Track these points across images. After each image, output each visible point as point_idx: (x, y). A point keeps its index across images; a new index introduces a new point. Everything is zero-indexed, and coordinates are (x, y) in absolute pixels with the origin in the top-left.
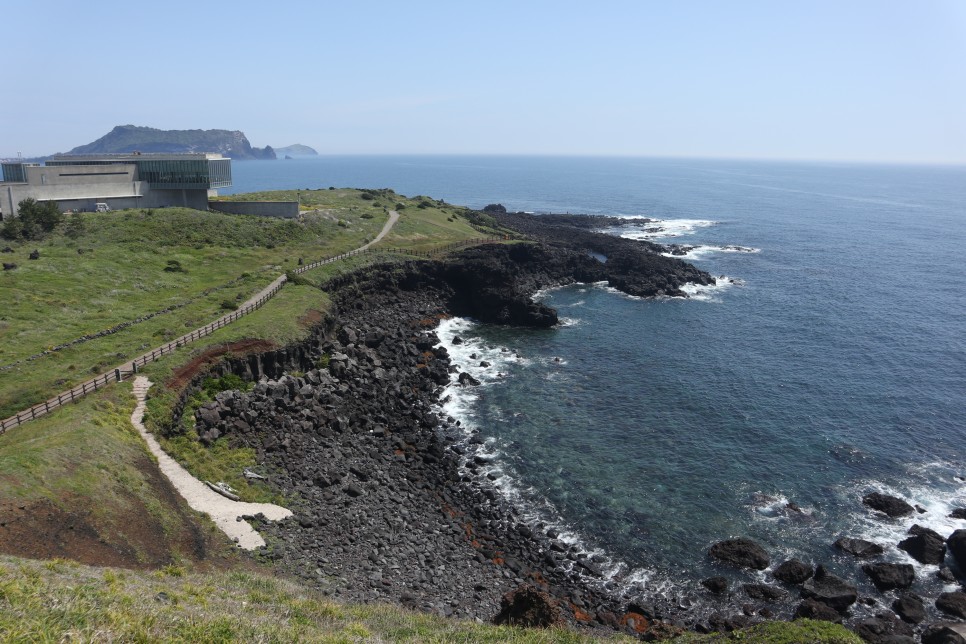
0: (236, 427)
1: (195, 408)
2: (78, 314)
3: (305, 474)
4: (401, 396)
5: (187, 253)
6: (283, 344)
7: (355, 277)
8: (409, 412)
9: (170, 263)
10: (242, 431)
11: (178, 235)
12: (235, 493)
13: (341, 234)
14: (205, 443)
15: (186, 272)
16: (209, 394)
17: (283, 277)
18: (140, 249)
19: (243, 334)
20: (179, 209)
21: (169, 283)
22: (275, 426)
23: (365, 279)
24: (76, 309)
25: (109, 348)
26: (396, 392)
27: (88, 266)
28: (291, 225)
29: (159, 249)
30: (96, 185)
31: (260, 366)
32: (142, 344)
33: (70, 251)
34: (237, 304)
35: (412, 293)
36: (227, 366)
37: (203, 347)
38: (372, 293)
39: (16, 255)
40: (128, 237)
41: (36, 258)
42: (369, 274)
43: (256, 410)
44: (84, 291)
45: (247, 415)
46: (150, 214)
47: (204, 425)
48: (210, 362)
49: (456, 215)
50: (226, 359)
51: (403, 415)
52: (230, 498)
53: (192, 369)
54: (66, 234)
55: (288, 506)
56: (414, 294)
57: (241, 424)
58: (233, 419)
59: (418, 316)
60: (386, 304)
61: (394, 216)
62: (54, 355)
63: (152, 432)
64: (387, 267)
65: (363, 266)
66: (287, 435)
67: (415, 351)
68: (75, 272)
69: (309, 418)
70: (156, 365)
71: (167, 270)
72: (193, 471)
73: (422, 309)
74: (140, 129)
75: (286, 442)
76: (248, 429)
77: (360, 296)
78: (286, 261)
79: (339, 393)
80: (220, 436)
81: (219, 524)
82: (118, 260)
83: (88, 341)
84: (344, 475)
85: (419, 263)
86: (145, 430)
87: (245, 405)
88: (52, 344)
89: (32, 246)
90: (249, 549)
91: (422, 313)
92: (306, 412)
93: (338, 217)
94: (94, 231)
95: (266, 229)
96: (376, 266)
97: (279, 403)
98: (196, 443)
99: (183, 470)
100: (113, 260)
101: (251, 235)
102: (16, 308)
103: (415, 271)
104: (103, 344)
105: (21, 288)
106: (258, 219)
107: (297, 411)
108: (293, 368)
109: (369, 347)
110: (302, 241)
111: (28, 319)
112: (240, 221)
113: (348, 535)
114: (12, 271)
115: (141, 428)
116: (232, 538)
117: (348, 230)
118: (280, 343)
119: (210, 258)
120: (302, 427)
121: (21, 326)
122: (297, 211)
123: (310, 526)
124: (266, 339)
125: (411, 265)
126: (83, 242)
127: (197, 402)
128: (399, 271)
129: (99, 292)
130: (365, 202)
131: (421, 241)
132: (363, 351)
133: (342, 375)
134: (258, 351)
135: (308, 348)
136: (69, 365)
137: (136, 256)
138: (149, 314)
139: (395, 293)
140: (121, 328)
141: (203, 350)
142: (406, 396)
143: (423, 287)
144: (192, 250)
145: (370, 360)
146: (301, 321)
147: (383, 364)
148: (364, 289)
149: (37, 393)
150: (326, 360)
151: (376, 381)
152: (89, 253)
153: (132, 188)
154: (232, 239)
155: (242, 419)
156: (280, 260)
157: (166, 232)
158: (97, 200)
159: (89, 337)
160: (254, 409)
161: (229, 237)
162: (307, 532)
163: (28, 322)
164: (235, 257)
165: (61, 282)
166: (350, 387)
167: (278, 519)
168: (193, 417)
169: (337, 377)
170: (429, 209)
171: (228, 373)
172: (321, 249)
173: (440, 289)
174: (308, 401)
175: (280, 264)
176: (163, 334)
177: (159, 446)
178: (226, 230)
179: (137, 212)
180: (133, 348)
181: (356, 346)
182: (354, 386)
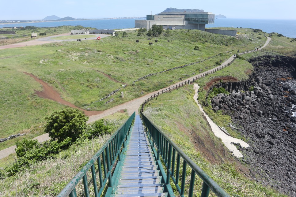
0: (224, 107)
1: (211, 97)
2: (171, 60)
3: (251, 131)
4: (281, 107)
5: (200, 44)
6: (240, 80)
7: (257, 59)
8: (285, 114)
9: (196, 47)
10: (226, 109)
11: (197, 38)
12: (229, 133)
13: (250, 43)
14: (215, 111)
15: (201, 51)
16: (215, 93)
17: (233, 56)
18: (186, 42)
19: (227, 74)
20: (197, 30)
21: (196, 54)
22: (237, 109)
23: (261, 60)
24: (170, 58)
25: (183, 72)
26: (279, 105)
27: (172, 46)
28: (234, 39)
29: (191, 42)
30: (172, 21)
31: (231, 86)
32: (193, 72)
33: (165, 41)
34: (221, 63)
35: (276, 68)
36: (221, 85)
37: (214, 77)
38: (262, 66)
39: (151, 40)
40: (182, 38)
41: (157, 42)
42: (262, 59)
43: (232, 103)
44: (171, 53)
45: (228, 103)
46: (188, 31)
47: (214, 105)
48: (215, 82)
49: (294, 40)
50: (221, 82)
51: (283, 115)
52: (227, 134)
53: (211, 84)
54: (164, 36)
55: (248, 142)
56: (277, 68)
57: (226, 106)
58: (223, 104)
59: (279, 77)
60: (267, 70)
61: (269, 39)
62: (167, 72)
63: (200, 104)
64: (269, 57)
65: (260, 55)
66: (242, 114)
67: (282, 90)
68: (168, 47)
69: (249, 109)
70: (200, 80)
71: (195, 49)
72: (214, 121)
73: (281, 74)
74: (174, 9)
75: (242, 116)
76: (228, 109)
77: (258, 66)
78: (233, 50)
79: (258, 101)
80: (219, 109)
81: (225, 143)
82: (179, 45)
83: (176, 69)
84: (266, 135)
85: (282, 57)
86: (198, 103)
87: (228, 100)
88: (167, 69)
89: (155, 39)
90: (238, 157)
91: (280, 76)
92: (247, 106)
93: (249, 37)
94: (172, 35)
95: (225, 39)
96: (265, 56)
97: (238, 101)
98: (211, 110)
99: (211, 120)
100: (178, 44)
101: (220, 40)
102: (154, 56)
103: (280, 59)
104: (180, 70)
105: (154, 50)
106: (222, 36)
107: (244, 105)
108: (241, 89)
109: (267, 86)
110: (237, 44)
111: (157, 60)
112: (217, 36)
113: (275, 162)
114: (151, 45)
115: (197, 101)
116: (231, 151)
117: (253, 42)
118: (239, 80)
119: (207, 47)
120: (246, 112)
121: (157, 61)
122: (236, 34)
123: (258, 153)
124: (235, 77)
125: (279, 57)
126: (169, 38)
127: (211, 96)
128: (273, 59)
129: (176, 54)
130: (255, 33)
131: (282, 48)
132: (264, 87)
133: (259, 95)
134: (232, 81)
135: (248, 83)
136: (172, 76)
137: (185, 44)
138: (193, 63)
139: (270, 67)
140: (185, 66)
141: (214, 78)
142: (283, 107)
143: (281, 66)
144: (202, 44)
145: (267, 91)
146: (245, 72)
147: (272, 93)
148: (259, 64)
149: (165, 84)
150: (252, 88)
151: (270, 99)
152: (170, 42)
153: (183, 23)
154: (214, 41)
155: (226, 105)
156: (231, 50)
157: (193, 37)
158: (172, 26)
159: (176, 68)
160: (231, 102)
161: (213, 40)
162: (257, 156)
163: (158, 61)
164: (215, 48)
165: (165, 49)
166: (261, 100)
167: (246, 147)
168: (210, 101)
169: (256, 95)
170: (282, 37)
171: (220, 87)
172: (244, 48)
173: (289, 67)
174: (248, 102)
175: (231, 51)
176: (199, 70)
177: (203, 110)
178: (212, 38)
179: (184, 30)
180: (191, 74)
181: (262, 85)
182: (263, 99)
